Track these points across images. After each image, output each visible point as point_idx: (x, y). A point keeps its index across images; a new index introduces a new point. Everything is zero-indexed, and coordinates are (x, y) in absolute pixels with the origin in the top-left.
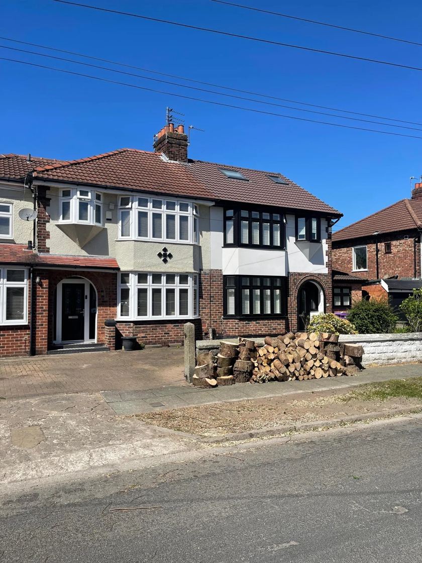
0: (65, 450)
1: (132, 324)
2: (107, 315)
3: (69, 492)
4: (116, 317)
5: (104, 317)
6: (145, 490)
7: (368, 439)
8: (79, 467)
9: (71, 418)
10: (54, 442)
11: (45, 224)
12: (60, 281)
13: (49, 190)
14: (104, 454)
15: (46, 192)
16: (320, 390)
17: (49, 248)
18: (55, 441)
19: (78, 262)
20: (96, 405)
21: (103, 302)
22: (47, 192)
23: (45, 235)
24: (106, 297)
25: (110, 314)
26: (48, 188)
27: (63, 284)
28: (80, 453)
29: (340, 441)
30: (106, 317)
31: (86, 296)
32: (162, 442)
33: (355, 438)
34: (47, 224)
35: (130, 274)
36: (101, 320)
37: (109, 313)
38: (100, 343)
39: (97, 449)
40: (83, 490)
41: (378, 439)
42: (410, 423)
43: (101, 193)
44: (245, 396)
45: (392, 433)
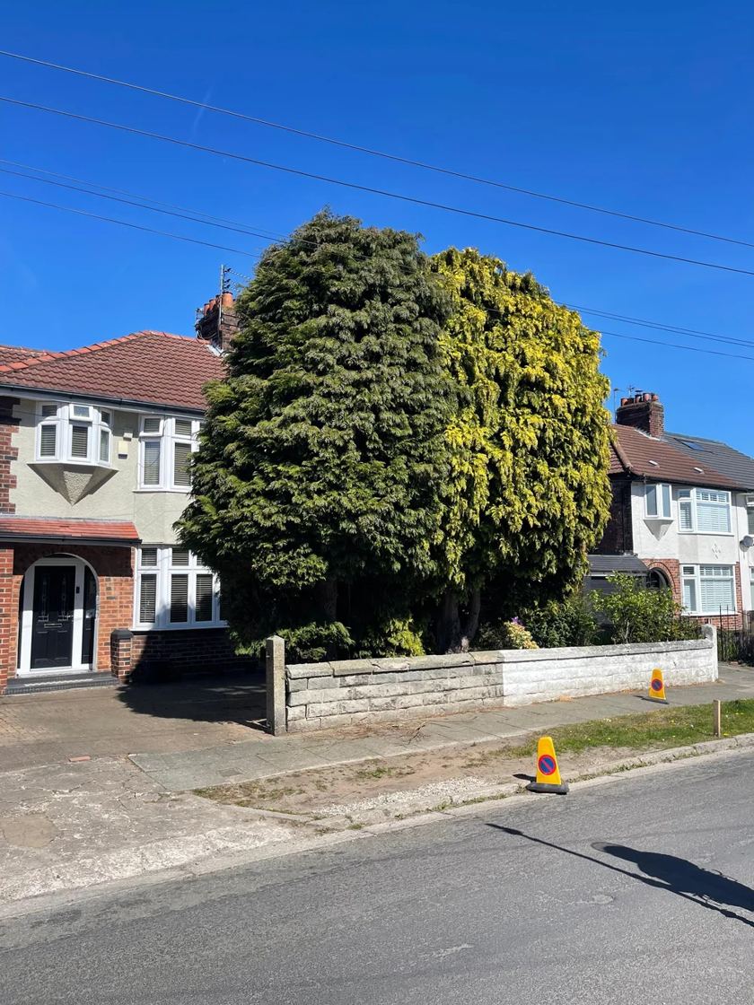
0: (98, 849)
1: (159, 636)
2: (117, 620)
3: (128, 904)
4: (131, 625)
5: (110, 625)
6: (244, 896)
7: (559, 810)
8: (129, 872)
9: (93, 800)
10: (75, 836)
11: (9, 463)
12: (32, 562)
13: (19, 404)
14: (162, 851)
15: (11, 408)
16: (484, 739)
17: (14, 505)
18: (77, 836)
19: (67, 529)
20: (129, 777)
21: (108, 598)
22: (15, 407)
23: (8, 481)
24: (115, 589)
25: (121, 620)
26: (17, 401)
27: (36, 567)
28: (123, 852)
29: (518, 814)
30: (115, 625)
31: (78, 588)
32: (251, 829)
33: (540, 810)
34: (12, 462)
35: (159, 550)
36: (104, 630)
37: (119, 617)
38: (102, 670)
39: (149, 845)
40: (148, 902)
41: (572, 809)
42: (617, 784)
43: (111, 410)
44: (369, 755)
45: (591, 800)
